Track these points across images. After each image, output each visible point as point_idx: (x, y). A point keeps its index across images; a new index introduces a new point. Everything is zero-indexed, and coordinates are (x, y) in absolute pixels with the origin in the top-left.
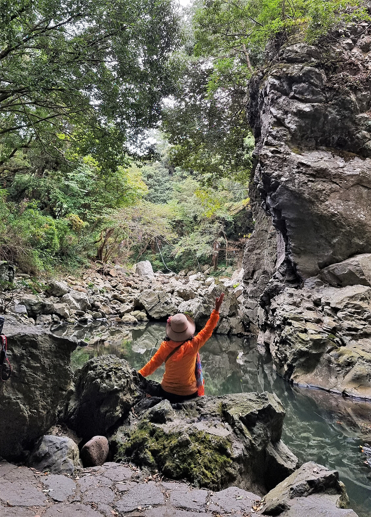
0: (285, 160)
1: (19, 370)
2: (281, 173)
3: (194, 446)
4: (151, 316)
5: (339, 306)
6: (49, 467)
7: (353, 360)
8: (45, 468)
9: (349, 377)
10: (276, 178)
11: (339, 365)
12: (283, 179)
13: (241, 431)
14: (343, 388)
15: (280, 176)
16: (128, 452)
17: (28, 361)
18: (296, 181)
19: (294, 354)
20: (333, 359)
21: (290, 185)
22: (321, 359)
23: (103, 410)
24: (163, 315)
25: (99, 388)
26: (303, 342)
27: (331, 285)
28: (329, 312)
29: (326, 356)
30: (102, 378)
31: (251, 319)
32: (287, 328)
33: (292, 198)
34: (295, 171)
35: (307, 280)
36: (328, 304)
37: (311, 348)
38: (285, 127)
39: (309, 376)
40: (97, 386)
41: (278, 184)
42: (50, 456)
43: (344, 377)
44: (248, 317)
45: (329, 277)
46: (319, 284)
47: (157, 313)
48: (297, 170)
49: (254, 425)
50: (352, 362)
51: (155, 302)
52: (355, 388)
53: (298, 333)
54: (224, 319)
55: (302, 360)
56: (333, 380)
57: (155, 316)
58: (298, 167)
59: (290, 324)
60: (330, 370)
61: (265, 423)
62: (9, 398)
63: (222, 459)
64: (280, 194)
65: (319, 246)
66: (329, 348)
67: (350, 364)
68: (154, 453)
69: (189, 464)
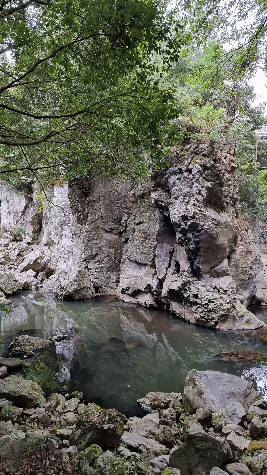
0: (205, 216)
2: (204, 223)
4: (6, 293)
9: (243, 321)
10: (202, 226)
11: (238, 317)
12: (205, 227)
14: (243, 327)
15: (204, 225)
18: (212, 228)
19: (219, 316)
20: (235, 315)
21: (209, 231)
22: (229, 316)
24: (15, 290)
26: (223, 310)
28: (223, 292)
29: (231, 314)
31: (101, 285)
33: (209, 237)
34: (211, 223)
35: (205, 276)
36: (222, 288)
37: (227, 312)
39: (226, 325)
41: (202, 229)
43: (241, 322)
44: (98, 284)
45: (214, 274)
47: (11, 289)
48: (212, 222)
50: (244, 315)
51: (7, 282)
53: (219, 306)
55: (223, 318)
56: (237, 324)
57: (10, 292)
58: (212, 221)
59: (213, 302)
60: (234, 320)
64: (203, 234)
65: (212, 259)
66: (232, 310)
67: (242, 316)
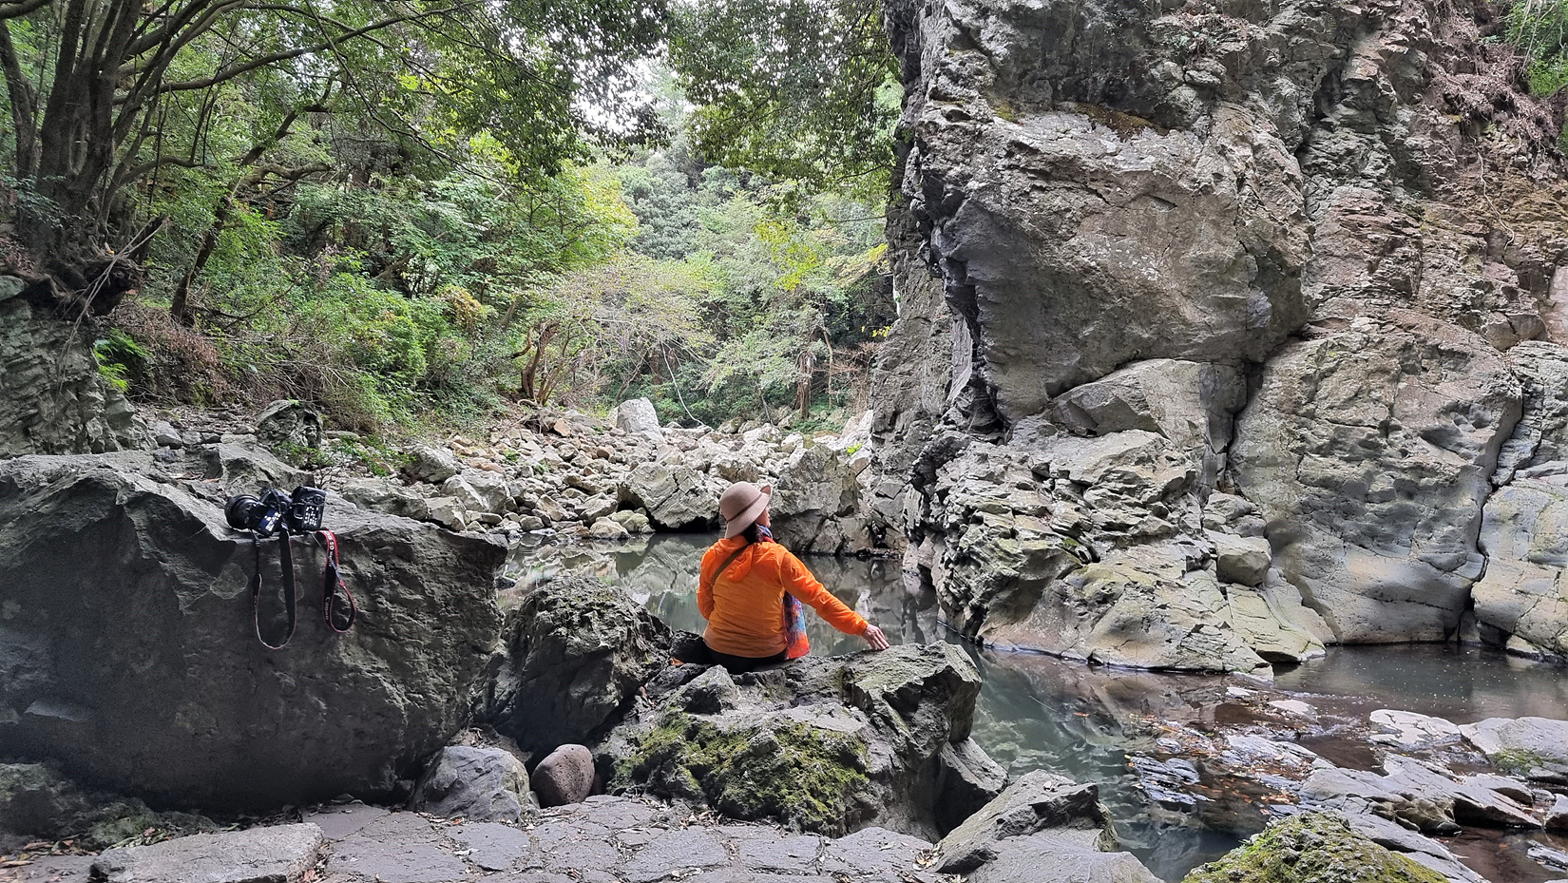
0: (979, 136)
1: (374, 609)
2: (968, 170)
3: (786, 753)
4: (658, 522)
5: (1089, 479)
6: (461, 808)
7: (1114, 590)
8: (454, 811)
9: (1103, 625)
10: (956, 183)
11: (1083, 603)
12: (973, 184)
13: (888, 720)
14: (1090, 649)
15: (965, 178)
16: (639, 774)
17: (393, 587)
18: (1004, 189)
19: (987, 584)
20: (1070, 590)
21: (988, 200)
22: (1046, 592)
23: (576, 692)
24: (686, 519)
25: (565, 646)
26: (1008, 557)
27: (1072, 433)
28: (1067, 492)
29: (1055, 585)
30: (569, 625)
31: (889, 520)
32: (973, 528)
33: (992, 232)
34: (1001, 163)
35: (1021, 424)
36: (1065, 474)
37: (1024, 569)
38: (981, 50)
39: (1017, 629)
40: (560, 644)
41: (960, 197)
42: (463, 787)
43: (1093, 626)
44: (882, 515)
45: (1070, 417)
46: (1045, 432)
47: (674, 513)
48: (1006, 162)
49: (915, 708)
50: (1113, 595)
51: (668, 491)
52: (1116, 648)
53: (996, 539)
54: (828, 522)
55: (1004, 595)
56: (1069, 633)
57: (669, 522)
58: (1010, 155)
59: (979, 521)
60: (1064, 613)
61: (938, 703)
62: (355, 669)
63: (847, 775)
64: (966, 222)
65: (1049, 344)
66: (1064, 567)
67: (1106, 599)
68: (698, 771)
69: (778, 789)
